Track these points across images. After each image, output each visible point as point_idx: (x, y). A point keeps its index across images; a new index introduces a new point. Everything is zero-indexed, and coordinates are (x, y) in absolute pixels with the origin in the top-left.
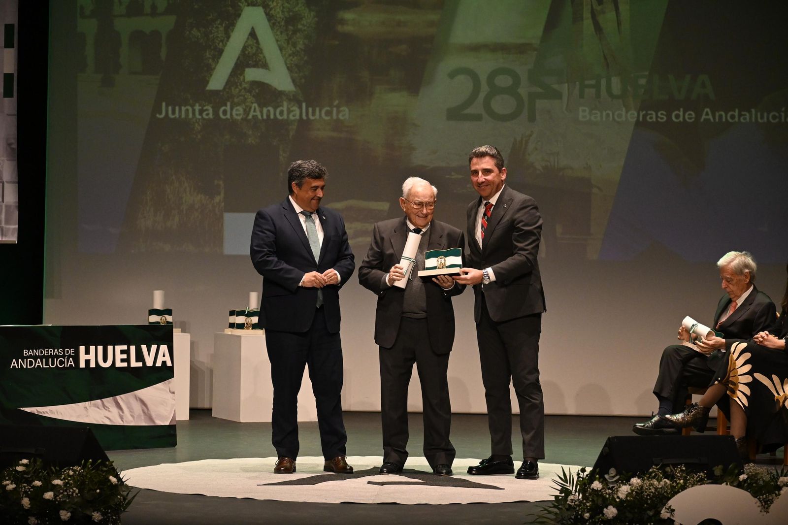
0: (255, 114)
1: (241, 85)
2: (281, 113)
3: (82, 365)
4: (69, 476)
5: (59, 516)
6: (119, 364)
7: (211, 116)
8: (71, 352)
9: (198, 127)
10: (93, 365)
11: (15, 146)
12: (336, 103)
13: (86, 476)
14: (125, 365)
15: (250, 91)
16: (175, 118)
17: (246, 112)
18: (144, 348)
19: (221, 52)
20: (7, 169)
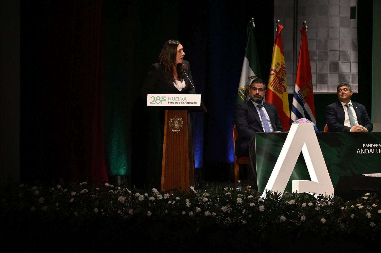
11: (356, 44)
20: (353, 56)
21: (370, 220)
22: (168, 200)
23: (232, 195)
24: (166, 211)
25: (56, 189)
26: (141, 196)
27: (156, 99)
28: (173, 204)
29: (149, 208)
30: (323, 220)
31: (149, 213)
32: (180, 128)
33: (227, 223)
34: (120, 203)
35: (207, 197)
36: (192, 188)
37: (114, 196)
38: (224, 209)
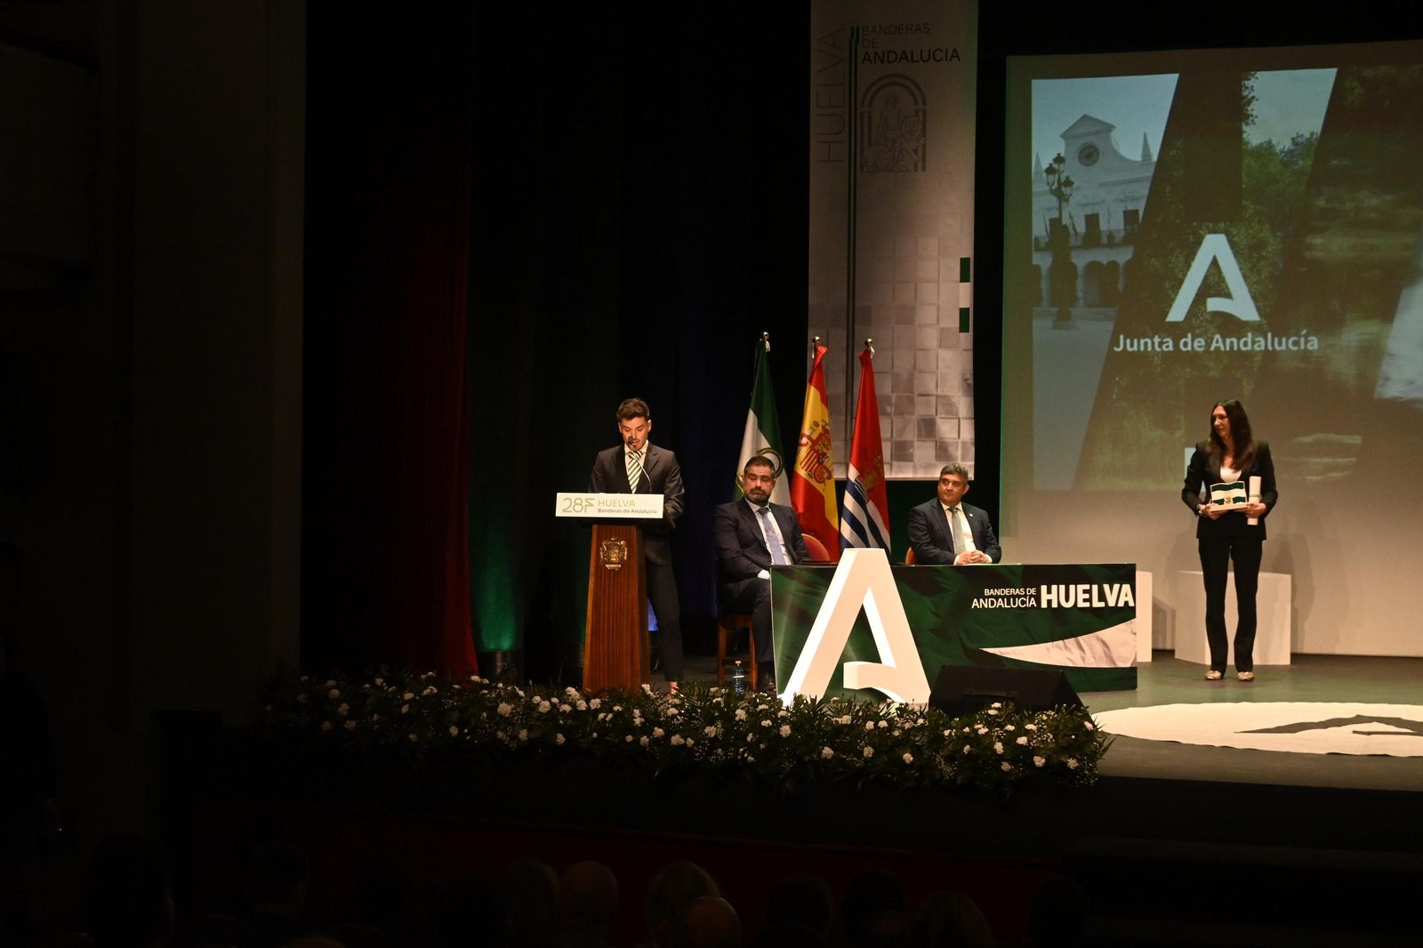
0: (1218, 345)
1: (1202, 316)
2: (1246, 344)
3: (1044, 605)
4: (1043, 721)
5: (1033, 762)
6: (1081, 604)
7: (1171, 348)
8: (1033, 591)
9: (1157, 360)
10: (1055, 605)
11: (971, 381)
12: (1304, 332)
13: (1060, 721)
14: (1087, 605)
15: (1211, 322)
16: (1133, 351)
17: (1208, 344)
18: (1106, 587)
19: (1181, 282)
20: (964, 405)
21: (1002, 758)
22: (597, 711)
23: (727, 704)
24: (595, 735)
25: (374, 685)
26: (543, 702)
27: (573, 504)
28: (607, 719)
29: (561, 729)
30: (908, 757)
31: (561, 738)
32: (621, 561)
33: (717, 760)
34: (501, 716)
35: (675, 706)
36: (647, 687)
37: (490, 702)
38: (711, 731)
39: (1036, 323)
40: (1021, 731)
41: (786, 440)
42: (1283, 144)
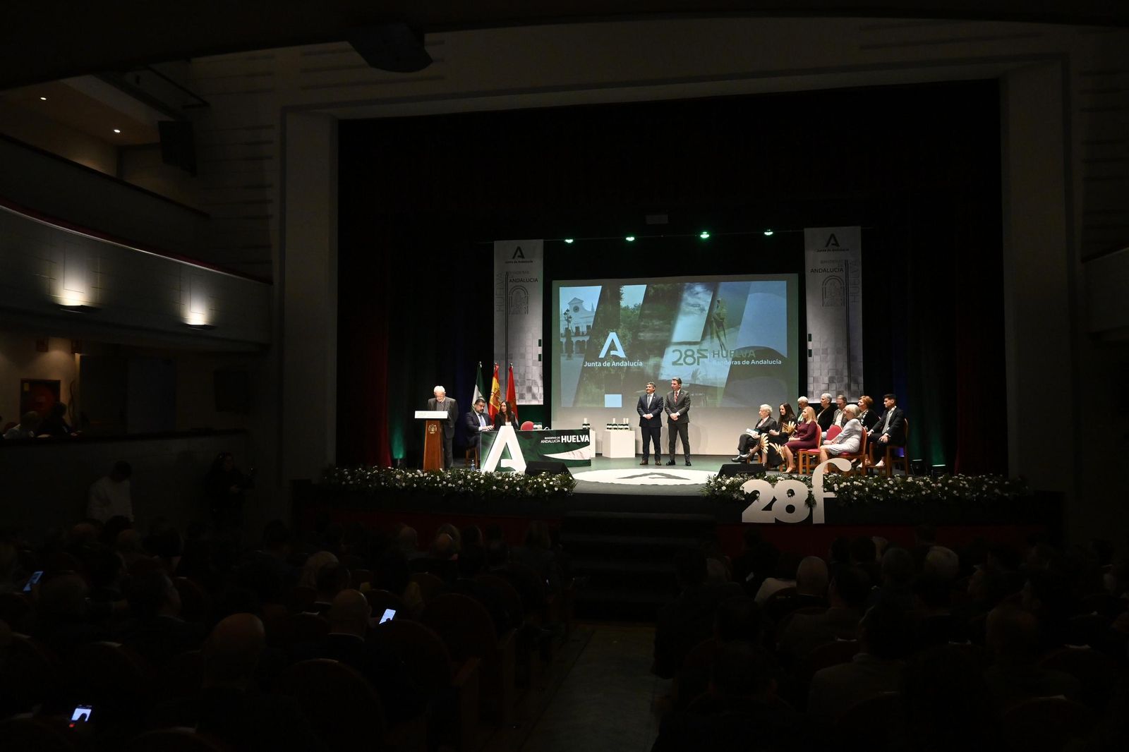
0: (614, 364)
1: (609, 356)
2: (621, 364)
3: (562, 442)
6: (573, 441)
7: (600, 365)
8: (559, 438)
9: (597, 369)
10: (565, 442)
11: (542, 376)
12: (638, 361)
13: (563, 477)
14: (575, 441)
16: (590, 366)
17: (611, 364)
18: (581, 436)
19: (603, 346)
20: (540, 383)
22: (426, 477)
23: (465, 474)
24: (425, 484)
25: (358, 470)
26: (410, 474)
27: (420, 414)
28: (429, 479)
29: (415, 482)
30: (518, 489)
31: (415, 485)
32: (435, 432)
33: (462, 491)
34: (397, 479)
36: (441, 469)
37: (394, 475)
38: (460, 482)
39: (562, 358)
40: (551, 480)
41: (487, 394)
42: (631, 306)
